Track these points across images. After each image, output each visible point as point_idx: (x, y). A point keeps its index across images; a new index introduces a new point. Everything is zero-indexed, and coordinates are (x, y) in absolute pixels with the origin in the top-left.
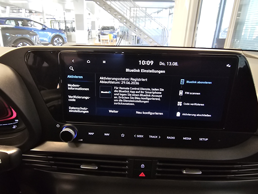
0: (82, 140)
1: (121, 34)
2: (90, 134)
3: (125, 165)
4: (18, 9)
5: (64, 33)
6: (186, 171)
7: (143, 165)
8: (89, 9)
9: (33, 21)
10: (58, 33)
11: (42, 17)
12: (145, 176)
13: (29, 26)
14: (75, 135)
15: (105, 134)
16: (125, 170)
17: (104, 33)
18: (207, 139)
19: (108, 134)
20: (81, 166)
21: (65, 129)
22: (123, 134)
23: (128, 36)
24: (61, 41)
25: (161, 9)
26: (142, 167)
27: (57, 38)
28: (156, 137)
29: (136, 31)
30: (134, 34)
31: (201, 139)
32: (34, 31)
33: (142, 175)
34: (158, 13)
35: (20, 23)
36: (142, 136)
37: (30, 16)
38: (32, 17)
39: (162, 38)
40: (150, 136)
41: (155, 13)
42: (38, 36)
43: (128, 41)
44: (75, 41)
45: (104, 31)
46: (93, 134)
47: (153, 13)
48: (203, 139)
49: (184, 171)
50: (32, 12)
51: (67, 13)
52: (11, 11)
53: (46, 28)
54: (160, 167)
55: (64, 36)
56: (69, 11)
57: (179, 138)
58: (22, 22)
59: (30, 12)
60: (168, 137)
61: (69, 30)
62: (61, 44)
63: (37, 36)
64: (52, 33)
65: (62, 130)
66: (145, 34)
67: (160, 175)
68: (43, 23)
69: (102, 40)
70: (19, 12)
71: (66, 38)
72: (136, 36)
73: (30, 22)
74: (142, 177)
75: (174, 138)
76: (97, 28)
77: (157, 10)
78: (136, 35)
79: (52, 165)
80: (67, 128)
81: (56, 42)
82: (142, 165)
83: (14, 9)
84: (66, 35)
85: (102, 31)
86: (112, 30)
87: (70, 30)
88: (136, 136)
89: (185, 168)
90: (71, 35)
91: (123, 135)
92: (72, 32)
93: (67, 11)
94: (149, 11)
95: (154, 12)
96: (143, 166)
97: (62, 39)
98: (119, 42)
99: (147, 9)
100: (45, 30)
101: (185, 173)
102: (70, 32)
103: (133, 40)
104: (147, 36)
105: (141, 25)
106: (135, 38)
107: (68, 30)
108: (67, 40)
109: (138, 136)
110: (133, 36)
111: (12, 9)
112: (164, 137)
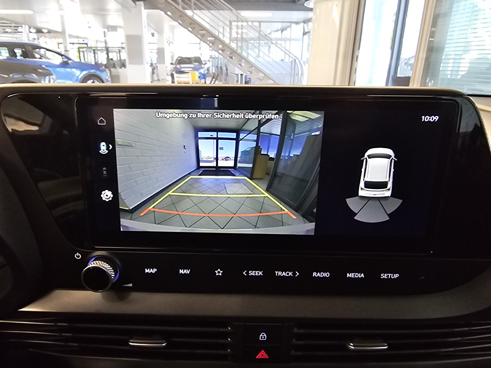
0: (131, 285)
1: (214, 71)
2: (148, 273)
3: (225, 335)
4: (15, 27)
6: (356, 344)
7: (263, 334)
8: (152, 25)
9: (45, 49)
10: (93, 71)
11: (61, 41)
12: (268, 357)
13: (36, 58)
14: (116, 274)
15: (180, 270)
16: (225, 346)
17: (182, 69)
18: (396, 276)
19: (187, 272)
20: (131, 341)
21: (92, 263)
22: (219, 270)
23: (227, 74)
25: (289, 24)
26: (262, 338)
27: (92, 81)
28: (290, 274)
29: (243, 64)
30: (238, 71)
31: (384, 276)
32: (47, 68)
33: (262, 355)
34: (282, 31)
35: (18, 52)
36: (260, 273)
37: (38, 39)
38: (43, 41)
39: (291, 77)
40: (277, 272)
41: (277, 31)
42: (54, 76)
43: (228, 83)
45: (183, 66)
46: (154, 271)
47: (272, 33)
48: (390, 275)
49: (351, 344)
50: (43, 32)
51: (110, 32)
52: (2, 30)
53: (70, 62)
55: (106, 75)
56: (114, 28)
57: (338, 275)
58: (22, 51)
59: (39, 31)
60: (314, 274)
63: (51, 77)
64: (82, 70)
65: (87, 266)
66: (259, 70)
67: (299, 353)
68: (63, 53)
69: (178, 83)
70: (16, 31)
71: (109, 79)
72: (241, 75)
73: (37, 50)
74: (262, 360)
75: (328, 275)
76: (168, 60)
77: (280, 26)
78: (242, 73)
79: (67, 340)
80: (97, 262)
82: (261, 335)
83: (6, 26)
84: (109, 74)
85: (178, 66)
86: (196, 64)
88: (247, 273)
89: (351, 338)
90: (117, 74)
91: (219, 272)
92: (121, 68)
93: (109, 29)
94: (266, 29)
95: (276, 30)
96: (263, 336)
100: (68, 66)
101: (353, 348)
103: (237, 81)
104: (263, 75)
105: (251, 55)
106: (241, 78)
109: (252, 273)
110: (237, 75)
111: (3, 26)
112: (306, 275)
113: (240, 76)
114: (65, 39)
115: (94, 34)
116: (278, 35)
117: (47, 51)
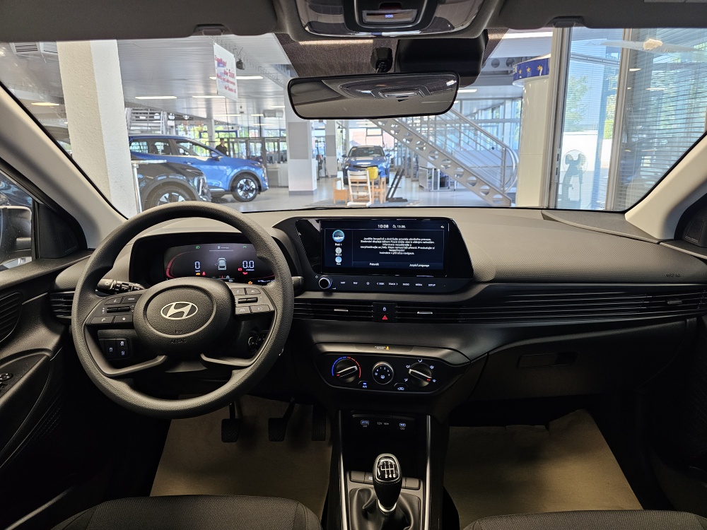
0: (335, 289)
1: (400, 164)
2: (342, 284)
3: (371, 309)
4: (150, 113)
5: (261, 167)
9: (191, 142)
10: (245, 168)
11: (205, 128)
13: (180, 154)
14: (331, 284)
15: (354, 282)
16: (371, 314)
17: (358, 163)
18: (434, 285)
19: (357, 283)
20: (335, 309)
23: (417, 168)
24: (253, 185)
25: (502, 101)
27: (245, 180)
29: (437, 157)
30: (430, 165)
32: (194, 166)
33: (385, 318)
34: (493, 110)
35: (160, 146)
36: (383, 284)
37: (176, 127)
38: (191, 133)
41: (485, 109)
42: (204, 177)
43: (418, 181)
44: (286, 185)
45: (358, 159)
46: (344, 283)
47: (480, 111)
50: (184, 119)
51: (267, 118)
52: (134, 118)
53: (220, 157)
54: (399, 310)
55: (261, 173)
56: (272, 113)
57: (412, 285)
58: (165, 146)
59: (179, 118)
61: (271, 158)
62: (254, 193)
63: (201, 178)
64: (234, 167)
66: (457, 164)
67: (399, 318)
68: (207, 144)
69: (352, 183)
70: (151, 119)
71: (266, 178)
72: (436, 170)
73: (182, 144)
74: (385, 321)
75: (408, 284)
76: (340, 151)
77: (490, 103)
81: (241, 188)
83: (141, 113)
84: (265, 171)
85: (353, 159)
86: (376, 155)
87: (273, 158)
89: (420, 309)
90: (276, 170)
91: (368, 283)
92: (279, 163)
93: (266, 114)
95: (484, 107)
96: (384, 309)
97: (255, 182)
98: (394, 186)
99: (464, 102)
100: (218, 162)
101: (419, 313)
102: (273, 163)
103: (430, 178)
104: (462, 170)
106: (436, 174)
107: (269, 159)
108: (267, 184)
109: (380, 284)
110: (430, 169)
111: (137, 113)
112: (400, 284)
113: (433, 171)
114: (210, 128)
115: (247, 121)
116: (488, 115)
117: (194, 146)
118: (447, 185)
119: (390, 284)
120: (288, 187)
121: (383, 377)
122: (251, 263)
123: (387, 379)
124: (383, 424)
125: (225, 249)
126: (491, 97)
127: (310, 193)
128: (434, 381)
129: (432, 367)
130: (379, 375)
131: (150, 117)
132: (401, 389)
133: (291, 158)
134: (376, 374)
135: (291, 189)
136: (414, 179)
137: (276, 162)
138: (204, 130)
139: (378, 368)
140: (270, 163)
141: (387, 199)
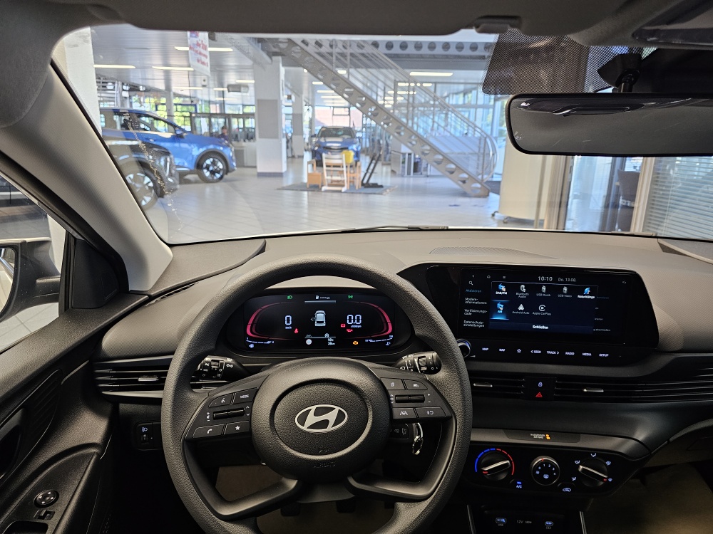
0: (474, 356)
1: (368, 145)
2: (484, 350)
3: (521, 383)
4: (103, 83)
5: (228, 146)
6: (588, 389)
8: (289, 85)
9: (151, 117)
10: (211, 147)
12: (542, 397)
13: (141, 130)
16: (520, 390)
17: (328, 145)
18: (607, 355)
19: (504, 350)
23: (387, 151)
24: (220, 165)
27: (212, 160)
28: (555, 353)
29: (402, 133)
30: (405, 149)
31: (601, 355)
33: (539, 395)
34: (464, 95)
38: (147, 105)
39: (478, 160)
41: (457, 93)
43: (389, 164)
44: (253, 165)
45: (329, 139)
46: (487, 349)
47: (451, 95)
48: (604, 354)
49: (585, 389)
50: (139, 90)
51: (231, 93)
53: (185, 134)
54: (558, 385)
55: (229, 153)
56: (235, 88)
57: (578, 354)
59: (134, 89)
60: (567, 353)
61: (237, 136)
62: (221, 173)
63: (168, 157)
64: (200, 146)
66: (435, 150)
67: (558, 395)
68: (166, 118)
69: (327, 166)
70: (105, 89)
71: (234, 158)
72: (410, 154)
73: (142, 119)
74: (539, 399)
75: (574, 353)
76: (306, 131)
78: (410, 151)
81: (207, 168)
84: (233, 150)
85: (322, 140)
86: (346, 137)
87: (239, 136)
88: (533, 352)
90: (241, 149)
91: (519, 351)
92: (245, 141)
93: (231, 89)
95: (456, 91)
96: (540, 384)
97: (223, 162)
98: (370, 171)
99: (439, 85)
100: (182, 140)
101: (586, 391)
102: (238, 141)
103: (404, 162)
104: (441, 157)
105: (422, 125)
106: (409, 159)
107: (234, 136)
108: (234, 164)
109: (536, 352)
110: (404, 154)
112: (562, 353)
113: (407, 156)
114: (169, 101)
115: (207, 94)
116: (460, 100)
117: (155, 121)
118: (420, 170)
119: (549, 352)
120: (255, 167)
121: (546, 477)
122: (358, 317)
123: (552, 478)
124: (524, 522)
125: (326, 299)
126: (462, 81)
127: (280, 175)
128: (610, 480)
129: (608, 463)
130: (541, 474)
131: (103, 87)
132: (567, 490)
133: (260, 137)
134: (538, 473)
135: (260, 169)
136: (384, 162)
137: (242, 140)
138: (162, 102)
139: (540, 464)
140: (235, 140)
141: (363, 184)
